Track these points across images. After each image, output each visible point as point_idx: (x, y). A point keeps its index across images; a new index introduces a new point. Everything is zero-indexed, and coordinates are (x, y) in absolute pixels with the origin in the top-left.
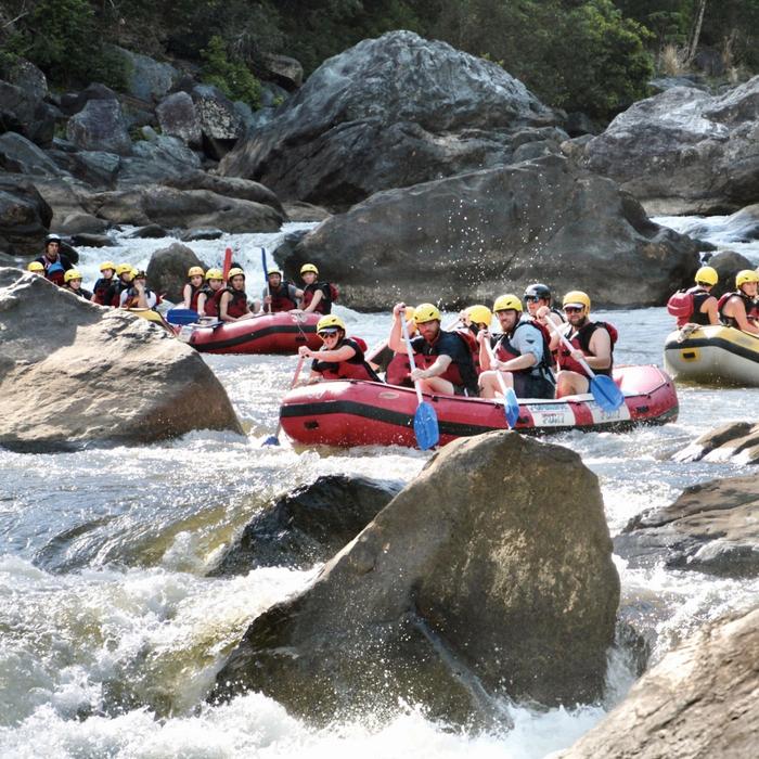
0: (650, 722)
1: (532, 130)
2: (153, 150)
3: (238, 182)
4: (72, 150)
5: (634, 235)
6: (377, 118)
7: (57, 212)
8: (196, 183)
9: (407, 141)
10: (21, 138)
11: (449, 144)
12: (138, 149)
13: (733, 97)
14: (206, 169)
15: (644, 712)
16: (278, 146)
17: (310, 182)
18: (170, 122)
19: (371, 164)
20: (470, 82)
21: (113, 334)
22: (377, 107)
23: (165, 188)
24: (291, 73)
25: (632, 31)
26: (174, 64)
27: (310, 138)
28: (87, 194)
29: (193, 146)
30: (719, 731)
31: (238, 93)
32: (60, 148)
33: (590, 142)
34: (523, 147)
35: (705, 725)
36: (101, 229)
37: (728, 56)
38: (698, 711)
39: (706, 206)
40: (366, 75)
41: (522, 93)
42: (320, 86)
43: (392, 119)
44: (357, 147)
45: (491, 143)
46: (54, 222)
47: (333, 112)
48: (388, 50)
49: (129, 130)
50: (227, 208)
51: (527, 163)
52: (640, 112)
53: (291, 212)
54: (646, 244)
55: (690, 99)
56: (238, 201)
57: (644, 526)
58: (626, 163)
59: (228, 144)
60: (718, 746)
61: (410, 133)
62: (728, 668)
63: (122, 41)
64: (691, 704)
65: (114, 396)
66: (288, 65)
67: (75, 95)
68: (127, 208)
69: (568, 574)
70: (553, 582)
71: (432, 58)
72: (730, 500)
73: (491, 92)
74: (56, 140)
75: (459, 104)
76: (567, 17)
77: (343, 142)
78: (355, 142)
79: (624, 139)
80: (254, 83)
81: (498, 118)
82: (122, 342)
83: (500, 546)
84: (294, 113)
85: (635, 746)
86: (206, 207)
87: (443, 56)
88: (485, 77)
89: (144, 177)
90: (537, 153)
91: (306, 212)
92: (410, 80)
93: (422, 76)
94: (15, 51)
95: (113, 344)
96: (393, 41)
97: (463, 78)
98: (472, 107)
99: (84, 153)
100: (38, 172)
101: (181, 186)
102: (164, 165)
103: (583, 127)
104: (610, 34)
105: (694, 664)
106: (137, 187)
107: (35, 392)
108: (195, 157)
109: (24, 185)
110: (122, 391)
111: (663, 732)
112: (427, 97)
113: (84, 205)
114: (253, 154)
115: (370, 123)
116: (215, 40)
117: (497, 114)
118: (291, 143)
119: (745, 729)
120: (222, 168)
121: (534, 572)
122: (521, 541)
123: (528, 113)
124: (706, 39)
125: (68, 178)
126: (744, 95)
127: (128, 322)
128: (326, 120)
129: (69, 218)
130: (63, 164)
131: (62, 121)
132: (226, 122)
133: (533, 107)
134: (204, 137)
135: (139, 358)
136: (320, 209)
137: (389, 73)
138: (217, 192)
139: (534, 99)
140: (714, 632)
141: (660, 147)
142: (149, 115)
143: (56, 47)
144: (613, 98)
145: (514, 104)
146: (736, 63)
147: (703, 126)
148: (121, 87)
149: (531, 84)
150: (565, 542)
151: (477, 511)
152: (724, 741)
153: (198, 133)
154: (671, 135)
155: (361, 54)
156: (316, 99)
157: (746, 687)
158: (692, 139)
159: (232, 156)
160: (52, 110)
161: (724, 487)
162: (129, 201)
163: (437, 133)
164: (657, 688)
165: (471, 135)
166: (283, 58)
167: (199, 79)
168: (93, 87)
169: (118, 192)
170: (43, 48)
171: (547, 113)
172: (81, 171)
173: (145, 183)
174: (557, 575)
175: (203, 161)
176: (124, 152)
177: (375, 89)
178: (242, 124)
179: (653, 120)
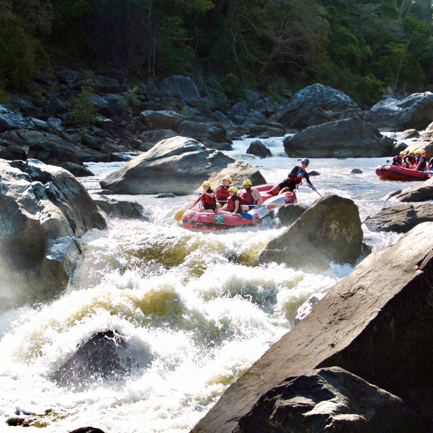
0: (360, 276)
1: (351, 109)
2: (253, 115)
3: (274, 123)
4: (233, 115)
5: (376, 137)
6: (311, 106)
7: (228, 131)
8: (263, 124)
9: (319, 112)
10: (220, 112)
11: (329, 113)
12: (249, 114)
13: (405, 101)
14: (267, 119)
15: (358, 273)
16: (285, 113)
17: (293, 123)
18: (258, 107)
19: (309, 118)
20: (335, 97)
21: (238, 166)
22: (311, 103)
23: (255, 125)
24: (289, 94)
25: (379, 82)
26: (259, 93)
27: (293, 112)
28: (236, 126)
29: (263, 113)
30: (376, 279)
31: (275, 99)
32: (230, 114)
33: (366, 112)
34: (349, 113)
35: (372, 277)
36: (239, 136)
37: (404, 89)
38: (371, 274)
39: (397, 129)
40: (308, 95)
41: (349, 99)
42: (296, 98)
43: (315, 106)
44: (305, 114)
45: (340, 113)
46: (227, 134)
47: (300, 105)
48: (314, 89)
49: (247, 110)
50: (271, 130)
51: (349, 119)
52: (380, 105)
53: (288, 131)
54: (379, 140)
55: (393, 101)
56: (274, 128)
57: (370, 218)
58: (376, 118)
59: (273, 113)
60: (375, 283)
61: (319, 110)
62: (379, 263)
63: (246, 87)
64: (369, 272)
65: (237, 182)
66: (288, 92)
67: (234, 101)
68: (246, 130)
69: (350, 231)
70: (346, 233)
71: (325, 90)
72: (393, 212)
73: (341, 99)
74: (229, 112)
75: (332, 102)
76: (362, 79)
77: (302, 113)
78: (305, 112)
79: (375, 112)
80: (279, 97)
81: (343, 106)
82: (240, 168)
83: (332, 224)
84: (289, 105)
85: (355, 282)
86: (265, 130)
87: (329, 90)
88: (339, 95)
89: (251, 122)
90: (352, 116)
91: (292, 131)
92: (320, 96)
93: (323, 95)
94: (219, 90)
95: (237, 169)
96: (315, 86)
97: (333, 96)
98: (336, 103)
99: (235, 116)
100: (223, 121)
101: (259, 124)
102: (255, 119)
103: (366, 108)
104: (373, 83)
105: (371, 262)
106: (248, 125)
107: (218, 181)
108: (264, 116)
109: (219, 125)
110: (239, 180)
111: (362, 279)
112: (323, 101)
113: (235, 129)
114: (278, 116)
115: (309, 107)
116: (269, 86)
117: (342, 105)
118: (289, 112)
119: (382, 279)
120: (270, 119)
121: (341, 231)
122: (338, 223)
123: (351, 105)
124: (398, 84)
125: (231, 122)
126: (407, 100)
127: (241, 163)
128: (297, 107)
129: (231, 133)
130: (230, 118)
131: (230, 108)
132: (272, 107)
133: (352, 103)
134: (266, 111)
135: (244, 172)
136: (295, 130)
137: (314, 94)
138: (268, 126)
139: (352, 101)
140: (377, 253)
141: (385, 114)
142: (252, 105)
143: (229, 89)
144: (373, 100)
145: (347, 102)
146: (406, 91)
147: (396, 108)
148: (245, 99)
149: (352, 97)
150: (349, 223)
151: (326, 215)
152: (377, 281)
153: (265, 110)
154: (388, 111)
155: (307, 90)
156: (295, 102)
157: (383, 268)
158: (394, 111)
159: (273, 116)
160: (228, 104)
161: (392, 209)
162: (246, 128)
163: (326, 110)
164: (362, 267)
165: (335, 110)
166: (287, 90)
167: (265, 96)
168: (238, 99)
169: (243, 126)
170: (226, 89)
171: (356, 104)
172: (235, 121)
173: (250, 123)
174: (347, 232)
175: (266, 117)
176: (246, 115)
177: (310, 98)
178: (276, 108)
179: (383, 107)
